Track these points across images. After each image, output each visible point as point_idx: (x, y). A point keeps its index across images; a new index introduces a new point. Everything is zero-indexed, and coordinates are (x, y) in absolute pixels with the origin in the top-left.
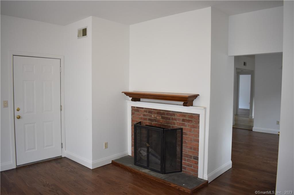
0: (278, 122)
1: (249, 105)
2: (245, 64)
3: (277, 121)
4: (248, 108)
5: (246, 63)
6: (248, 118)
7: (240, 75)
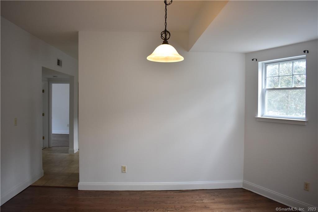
0: (123, 169)
1: (69, 127)
2: (59, 63)
3: (122, 166)
4: (67, 132)
5: (61, 62)
6: (67, 152)
7: (53, 85)
